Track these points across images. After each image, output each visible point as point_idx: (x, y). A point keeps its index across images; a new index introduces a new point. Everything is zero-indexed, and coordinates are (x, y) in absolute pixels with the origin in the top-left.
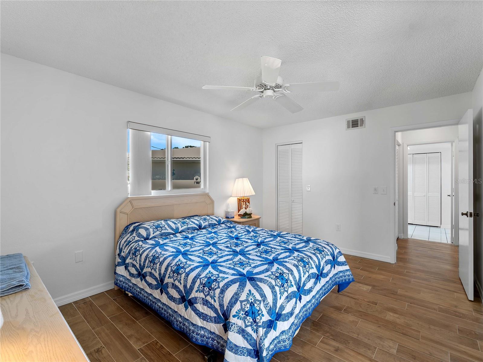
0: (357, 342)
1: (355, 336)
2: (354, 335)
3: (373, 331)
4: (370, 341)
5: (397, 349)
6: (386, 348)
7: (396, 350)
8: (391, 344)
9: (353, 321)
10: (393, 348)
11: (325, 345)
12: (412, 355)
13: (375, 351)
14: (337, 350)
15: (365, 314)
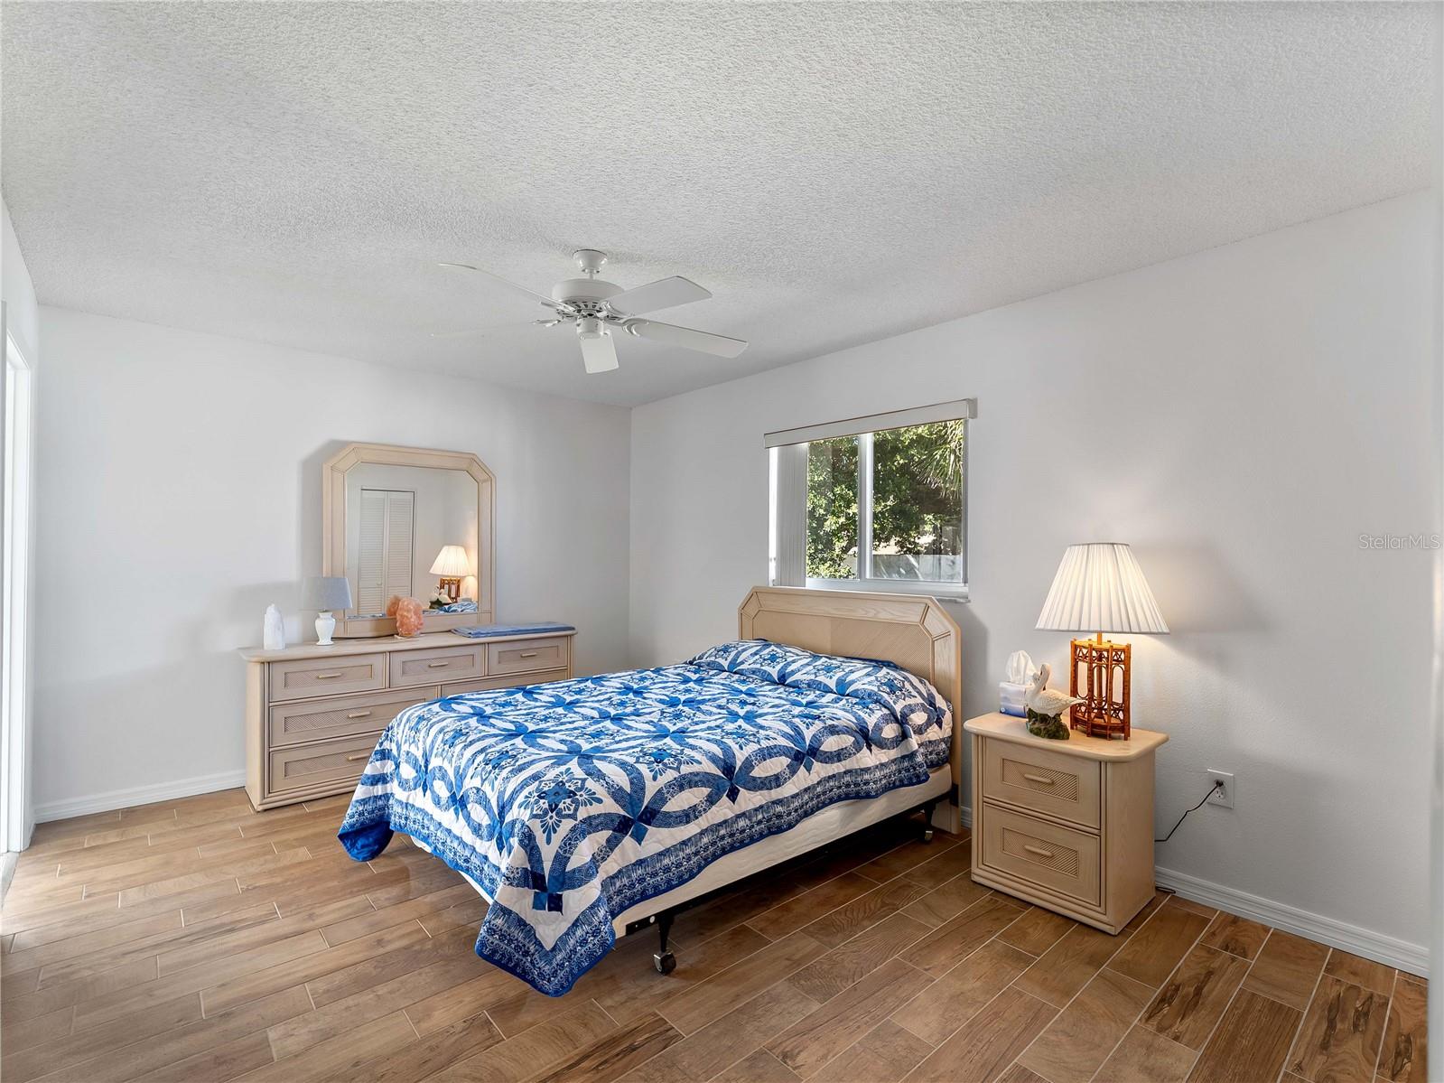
0: (364, 983)
1: (382, 990)
2: (385, 990)
3: (358, 1037)
4: (343, 1008)
5: (269, 1046)
6: (296, 1025)
7: (270, 1040)
8: (292, 1045)
9: (429, 1016)
10: (279, 1039)
11: (409, 931)
12: (225, 1062)
13: (313, 999)
14: (380, 942)
15: (429, 1065)
